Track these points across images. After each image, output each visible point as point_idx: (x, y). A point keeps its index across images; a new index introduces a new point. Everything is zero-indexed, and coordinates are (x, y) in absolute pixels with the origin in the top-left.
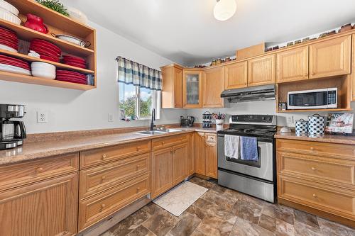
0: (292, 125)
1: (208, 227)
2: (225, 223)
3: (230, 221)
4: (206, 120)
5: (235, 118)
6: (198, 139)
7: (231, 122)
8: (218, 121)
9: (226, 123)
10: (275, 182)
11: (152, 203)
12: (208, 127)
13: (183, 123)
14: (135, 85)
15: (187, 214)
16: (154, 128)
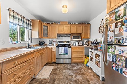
0: (73, 44)
1: (59, 76)
2: (63, 73)
3: (64, 72)
4: (50, 43)
5: (59, 42)
6: (49, 49)
7: (58, 43)
8: (55, 43)
9: (57, 44)
10: (71, 58)
11: (34, 79)
12: (51, 45)
13: (40, 44)
14: (19, 26)
15: (51, 76)
16: (30, 47)
